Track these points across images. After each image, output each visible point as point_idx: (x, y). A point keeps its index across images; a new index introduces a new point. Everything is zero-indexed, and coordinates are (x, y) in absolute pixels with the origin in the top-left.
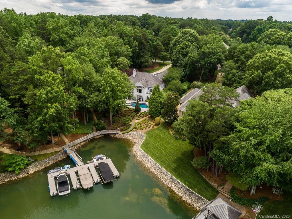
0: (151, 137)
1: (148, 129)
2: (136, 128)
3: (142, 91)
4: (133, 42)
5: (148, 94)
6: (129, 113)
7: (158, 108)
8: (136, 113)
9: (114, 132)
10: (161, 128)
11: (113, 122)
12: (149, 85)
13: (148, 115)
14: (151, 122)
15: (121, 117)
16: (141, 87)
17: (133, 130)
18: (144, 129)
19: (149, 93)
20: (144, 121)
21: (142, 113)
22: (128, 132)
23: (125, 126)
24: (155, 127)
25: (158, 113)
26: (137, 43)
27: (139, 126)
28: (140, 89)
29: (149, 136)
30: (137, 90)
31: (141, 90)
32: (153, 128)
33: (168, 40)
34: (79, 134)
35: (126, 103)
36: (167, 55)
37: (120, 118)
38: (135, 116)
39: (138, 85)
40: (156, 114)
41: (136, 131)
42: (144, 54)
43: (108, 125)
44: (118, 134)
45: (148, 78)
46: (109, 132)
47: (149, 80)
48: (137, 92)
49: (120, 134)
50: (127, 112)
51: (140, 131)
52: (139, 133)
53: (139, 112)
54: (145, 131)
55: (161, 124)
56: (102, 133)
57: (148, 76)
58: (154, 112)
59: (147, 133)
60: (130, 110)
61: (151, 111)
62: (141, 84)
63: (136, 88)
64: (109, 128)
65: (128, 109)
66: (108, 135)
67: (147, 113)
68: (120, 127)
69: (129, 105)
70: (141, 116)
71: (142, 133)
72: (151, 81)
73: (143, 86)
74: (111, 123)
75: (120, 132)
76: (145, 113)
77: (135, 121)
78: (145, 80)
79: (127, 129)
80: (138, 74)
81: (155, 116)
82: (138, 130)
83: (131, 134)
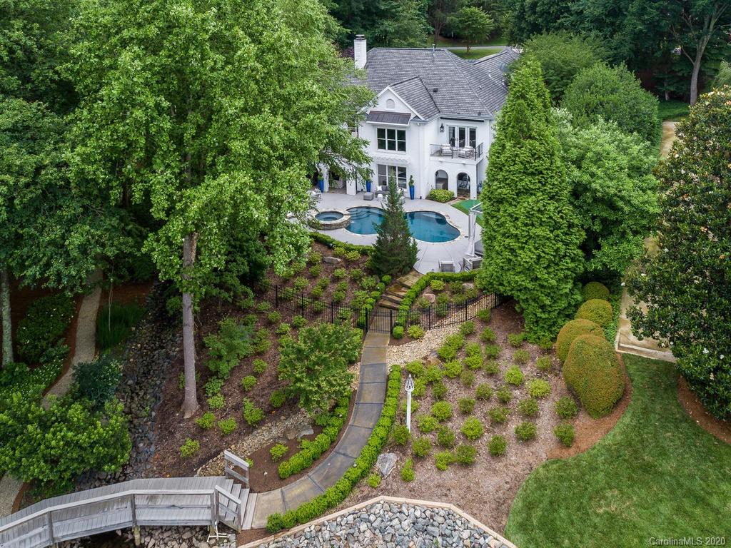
1: (518, 459)
3: (409, 141)
5: (441, 159)
6: (336, 279)
7: (567, 244)
8: (386, 278)
9: (191, 507)
10: (663, 453)
11: (205, 375)
12: (443, 108)
13: (474, 300)
14: (522, 363)
15: (274, 315)
16: (405, 117)
17: (373, 463)
18: (483, 448)
19: (447, 149)
20: (458, 350)
21: (428, 284)
22: (330, 507)
23: (304, 415)
25: (570, 285)
28: (397, 126)
30: (381, 132)
31: (402, 134)
32: (565, 441)
35: (314, 213)
36: (481, 17)
37: (269, 324)
39: (382, 106)
40: (552, 292)
41: (406, 478)
42: (394, 3)
43: (164, 404)
44: (223, 527)
45: (433, 71)
46: (134, 516)
47: (441, 79)
48: (381, 145)
49: (247, 526)
50: (324, 278)
51: (453, 494)
52: (442, 513)
53: (405, 274)
54: (500, 494)
55: (636, 401)
56: (60, 535)
57: (433, 62)
58: (540, 273)
59: (529, 517)
60: (339, 260)
61: (509, 270)
62: (403, 101)
63: (373, 125)
64: (160, 440)
65: (330, 252)
66: (130, 537)
67: (470, 279)
68: (254, 428)
69: (333, 222)
70: (425, 310)
71: (474, 521)
72: (456, 87)
73: (413, 110)
74: (187, 389)
75: (251, 491)
76: (454, 279)
77: (381, 353)
78: (417, 81)
79: (323, 453)
80: (380, 57)
81: (543, 307)
82: (429, 464)
83: (361, 538)
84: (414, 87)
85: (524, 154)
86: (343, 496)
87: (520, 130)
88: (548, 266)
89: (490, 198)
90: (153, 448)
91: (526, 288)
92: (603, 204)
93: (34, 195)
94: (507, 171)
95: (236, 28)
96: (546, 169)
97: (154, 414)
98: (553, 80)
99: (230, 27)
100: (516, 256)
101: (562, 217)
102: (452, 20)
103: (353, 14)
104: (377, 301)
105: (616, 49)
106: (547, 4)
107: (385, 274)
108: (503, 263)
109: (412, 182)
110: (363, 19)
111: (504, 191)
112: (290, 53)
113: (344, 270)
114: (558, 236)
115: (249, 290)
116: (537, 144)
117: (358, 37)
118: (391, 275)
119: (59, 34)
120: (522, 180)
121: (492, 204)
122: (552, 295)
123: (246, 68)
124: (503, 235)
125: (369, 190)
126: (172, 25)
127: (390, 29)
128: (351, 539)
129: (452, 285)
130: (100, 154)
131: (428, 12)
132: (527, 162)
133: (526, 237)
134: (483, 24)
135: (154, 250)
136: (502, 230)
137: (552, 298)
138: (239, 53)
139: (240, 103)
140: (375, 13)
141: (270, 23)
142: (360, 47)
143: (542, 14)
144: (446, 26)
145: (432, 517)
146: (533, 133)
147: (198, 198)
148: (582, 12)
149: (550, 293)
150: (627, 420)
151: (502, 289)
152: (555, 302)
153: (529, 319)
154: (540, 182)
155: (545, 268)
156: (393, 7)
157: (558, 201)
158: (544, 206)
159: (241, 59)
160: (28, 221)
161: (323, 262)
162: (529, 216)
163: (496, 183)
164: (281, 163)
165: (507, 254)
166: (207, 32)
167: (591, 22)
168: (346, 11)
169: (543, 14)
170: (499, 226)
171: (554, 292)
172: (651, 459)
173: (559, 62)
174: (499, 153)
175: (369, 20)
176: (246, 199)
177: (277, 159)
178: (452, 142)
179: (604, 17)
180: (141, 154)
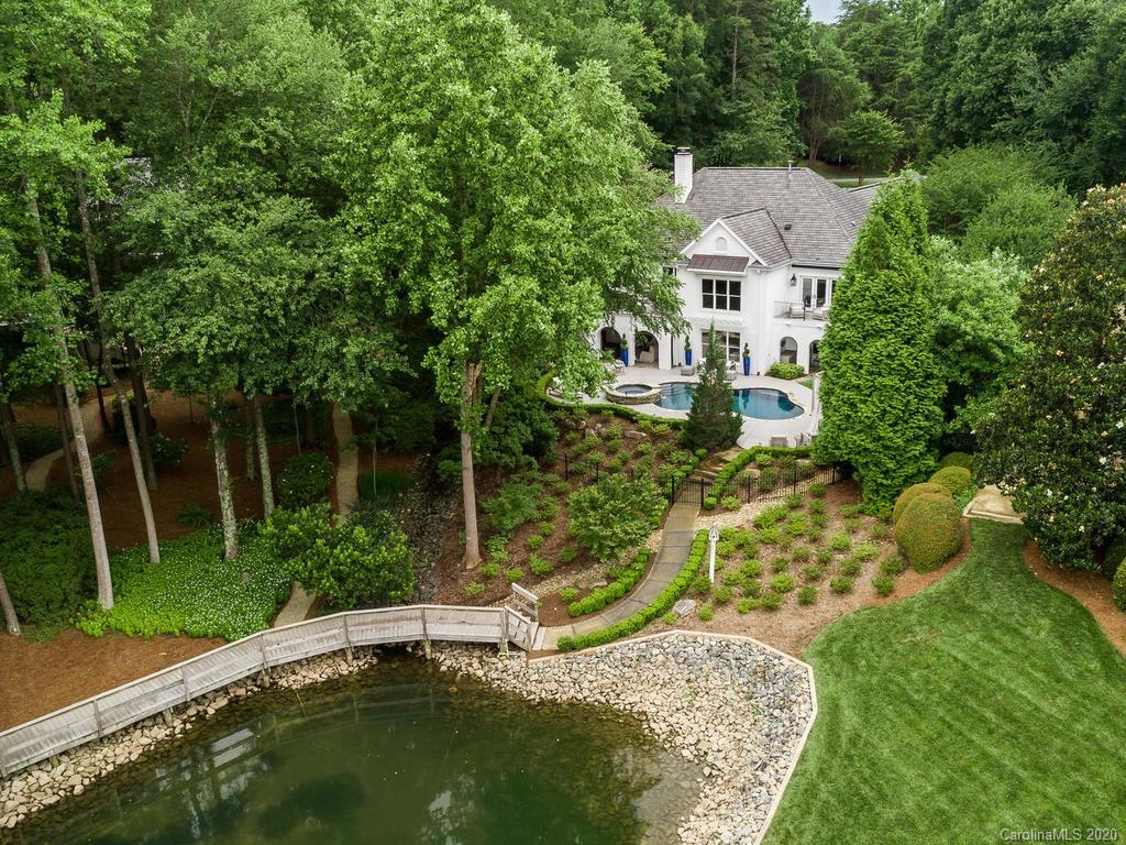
0: (892, 698)
1: (828, 608)
2: (702, 594)
3: (743, 296)
4: (671, 20)
5: (789, 321)
6: (639, 455)
7: (921, 399)
8: (701, 452)
9: (482, 624)
10: (987, 597)
11: (486, 533)
12: (796, 251)
13: (808, 476)
14: (853, 531)
15: (563, 485)
16: (741, 263)
17: (668, 607)
18: (792, 598)
20: (780, 519)
21: (751, 459)
22: (622, 635)
23: (597, 571)
24: (913, 587)
25: (921, 447)
26: (695, 27)
27: (734, 569)
28: (728, 275)
29: (865, 691)
30: (707, 285)
31: (736, 287)
32: (884, 591)
33: (883, 53)
34: (138, 636)
35: (615, 385)
36: (884, 128)
37: (559, 494)
38: (688, 480)
40: (897, 453)
41: (704, 619)
42: (744, 105)
43: (444, 557)
44: (513, 646)
45: (787, 200)
46: (425, 629)
47: (797, 211)
48: (707, 303)
49: (537, 647)
50: (625, 452)
51: (753, 630)
52: (738, 643)
53: (726, 448)
54: (803, 632)
55: (970, 558)
56: (355, 639)
57: (788, 187)
58: (883, 430)
59: (829, 646)
60: (644, 434)
61: (846, 429)
62: (739, 239)
63: (697, 274)
64: (443, 584)
65: (632, 426)
66: (421, 653)
67: (804, 455)
68: (543, 579)
69: (638, 395)
70: (747, 484)
71: (769, 649)
72: (817, 223)
73: (753, 253)
74: (468, 538)
75: (540, 625)
76: (785, 454)
77: (689, 521)
78: (763, 214)
79: (616, 599)
80: (712, 180)
81: (886, 473)
82: (730, 609)
83: (653, 660)
84: (758, 222)
85: (876, 286)
86: (636, 629)
87: (875, 257)
88: (895, 424)
89: (830, 344)
90: (435, 590)
91: (866, 449)
92: (976, 353)
93: (307, 303)
94: (854, 309)
95: (517, 115)
96: (903, 306)
97: (433, 564)
98: (966, 215)
99: (510, 115)
100: (857, 412)
101: (916, 365)
102: (837, 132)
103: (679, 123)
104: (687, 476)
105: (1076, 169)
106: (980, 100)
107: (700, 447)
108: (840, 420)
109: (747, 352)
110: (695, 130)
111: (848, 333)
112: (580, 146)
113: (649, 445)
114: (909, 387)
115: (533, 459)
116: (896, 274)
117: (680, 151)
118: (708, 449)
119: (316, 125)
120: (871, 319)
121: (833, 352)
122: (898, 458)
123: (531, 159)
124: (843, 388)
125: (689, 361)
126: (446, 109)
127: (736, 146)
128: (642, 659)
129: (782, 459)
130: (376, 255)
131: (799, 120)
132: (880, 296)
133: (869, 388)
134: (887, 139)
135: (435, 364)
136: (842, 382)
137: (898, 462)
138: (522, 141)
139: (524, 200)
140: (714, 121)
141: (557, 111)
142: (684, 164)
143: (971, 115)
144: (827, 143)
145: (727, 645)
146: (893, 262)
147: (480, 307)
148: (1031, 110)
149: (895, 456)
150: (957, 573)
151: (837, 452)
152: (901, 467)
153: (868, 487)
154: (893, 322)
155: (890, 425)
156: (741, 111)
157: (914, 346)
158: (895, 351)
159: (525, 150)
160: (300, 332)
161: (624, 437)
162: (875, 362)
163: (839, 324)
164: (570, 277)
165: (845, 409)
166: (486, 116)
167: (1045, 126)
168: (668, 116)
169: (973, 115)
170: (838, 377)
171: (901, 455)
172: (972, 603)
173: (977, 187)
174: (846, 287)
175: (703, 132)
176: (530, 310)
177: (566, 273)
178: (807, 300)
179: (1064, 118)
180: (418, 258)
